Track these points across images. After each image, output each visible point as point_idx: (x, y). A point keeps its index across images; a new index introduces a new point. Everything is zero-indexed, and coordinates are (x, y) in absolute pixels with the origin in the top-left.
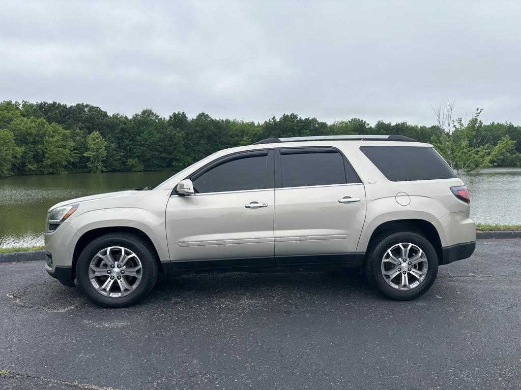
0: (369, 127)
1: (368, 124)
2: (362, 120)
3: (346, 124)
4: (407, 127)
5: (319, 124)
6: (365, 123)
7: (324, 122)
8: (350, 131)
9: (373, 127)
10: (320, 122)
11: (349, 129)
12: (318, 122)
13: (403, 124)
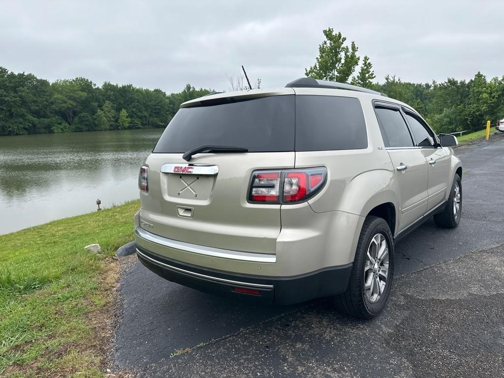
0: (96, 87)
1: (95, 85)
2: (87, 80)
3: (71, 83)
4: (133, 89)
5: (37, 81)
6: (91, 83)
7: (44, 79)
8: (78, 91)
9: (100, 88)
10: (38, 78)
11: (76, 88)
12: (36, 79)
13: (130, 86)
